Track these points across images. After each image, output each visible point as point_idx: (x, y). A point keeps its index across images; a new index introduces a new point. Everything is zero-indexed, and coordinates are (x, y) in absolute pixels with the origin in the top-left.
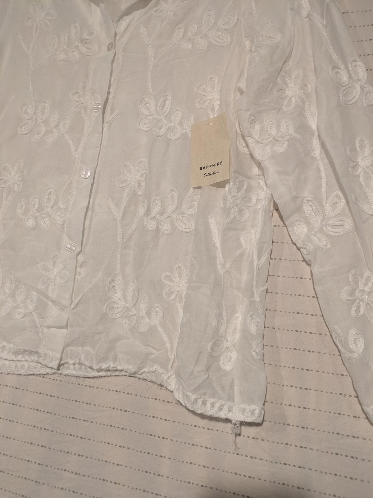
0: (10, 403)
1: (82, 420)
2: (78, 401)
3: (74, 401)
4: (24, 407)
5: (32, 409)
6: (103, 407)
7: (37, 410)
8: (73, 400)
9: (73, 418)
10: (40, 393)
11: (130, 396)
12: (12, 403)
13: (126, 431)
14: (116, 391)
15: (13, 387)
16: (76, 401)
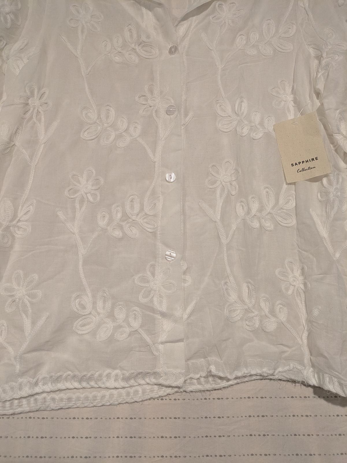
0: (126, 437)
1: (217, 437)
2: (208, 417)
3: (204, 418)
4: (145, 437)
5: (156, 438)
6: (238, 417)
7: (162, 437)
8: (202, 418)
9: (207, 436)
10: (162, 418)
11: (264, 399)
12: (129, 436)
13: (268, 437)
14: (249, 398)
15: (126, 418)
16: (206, 417)
